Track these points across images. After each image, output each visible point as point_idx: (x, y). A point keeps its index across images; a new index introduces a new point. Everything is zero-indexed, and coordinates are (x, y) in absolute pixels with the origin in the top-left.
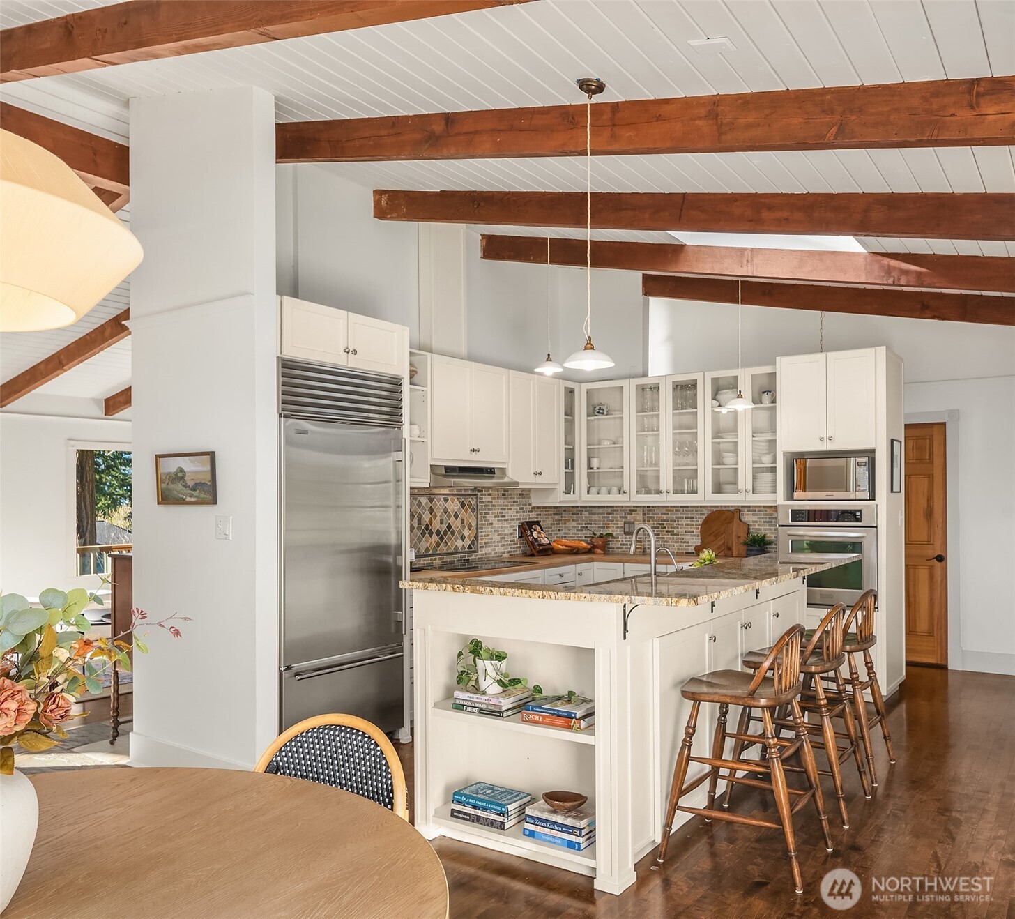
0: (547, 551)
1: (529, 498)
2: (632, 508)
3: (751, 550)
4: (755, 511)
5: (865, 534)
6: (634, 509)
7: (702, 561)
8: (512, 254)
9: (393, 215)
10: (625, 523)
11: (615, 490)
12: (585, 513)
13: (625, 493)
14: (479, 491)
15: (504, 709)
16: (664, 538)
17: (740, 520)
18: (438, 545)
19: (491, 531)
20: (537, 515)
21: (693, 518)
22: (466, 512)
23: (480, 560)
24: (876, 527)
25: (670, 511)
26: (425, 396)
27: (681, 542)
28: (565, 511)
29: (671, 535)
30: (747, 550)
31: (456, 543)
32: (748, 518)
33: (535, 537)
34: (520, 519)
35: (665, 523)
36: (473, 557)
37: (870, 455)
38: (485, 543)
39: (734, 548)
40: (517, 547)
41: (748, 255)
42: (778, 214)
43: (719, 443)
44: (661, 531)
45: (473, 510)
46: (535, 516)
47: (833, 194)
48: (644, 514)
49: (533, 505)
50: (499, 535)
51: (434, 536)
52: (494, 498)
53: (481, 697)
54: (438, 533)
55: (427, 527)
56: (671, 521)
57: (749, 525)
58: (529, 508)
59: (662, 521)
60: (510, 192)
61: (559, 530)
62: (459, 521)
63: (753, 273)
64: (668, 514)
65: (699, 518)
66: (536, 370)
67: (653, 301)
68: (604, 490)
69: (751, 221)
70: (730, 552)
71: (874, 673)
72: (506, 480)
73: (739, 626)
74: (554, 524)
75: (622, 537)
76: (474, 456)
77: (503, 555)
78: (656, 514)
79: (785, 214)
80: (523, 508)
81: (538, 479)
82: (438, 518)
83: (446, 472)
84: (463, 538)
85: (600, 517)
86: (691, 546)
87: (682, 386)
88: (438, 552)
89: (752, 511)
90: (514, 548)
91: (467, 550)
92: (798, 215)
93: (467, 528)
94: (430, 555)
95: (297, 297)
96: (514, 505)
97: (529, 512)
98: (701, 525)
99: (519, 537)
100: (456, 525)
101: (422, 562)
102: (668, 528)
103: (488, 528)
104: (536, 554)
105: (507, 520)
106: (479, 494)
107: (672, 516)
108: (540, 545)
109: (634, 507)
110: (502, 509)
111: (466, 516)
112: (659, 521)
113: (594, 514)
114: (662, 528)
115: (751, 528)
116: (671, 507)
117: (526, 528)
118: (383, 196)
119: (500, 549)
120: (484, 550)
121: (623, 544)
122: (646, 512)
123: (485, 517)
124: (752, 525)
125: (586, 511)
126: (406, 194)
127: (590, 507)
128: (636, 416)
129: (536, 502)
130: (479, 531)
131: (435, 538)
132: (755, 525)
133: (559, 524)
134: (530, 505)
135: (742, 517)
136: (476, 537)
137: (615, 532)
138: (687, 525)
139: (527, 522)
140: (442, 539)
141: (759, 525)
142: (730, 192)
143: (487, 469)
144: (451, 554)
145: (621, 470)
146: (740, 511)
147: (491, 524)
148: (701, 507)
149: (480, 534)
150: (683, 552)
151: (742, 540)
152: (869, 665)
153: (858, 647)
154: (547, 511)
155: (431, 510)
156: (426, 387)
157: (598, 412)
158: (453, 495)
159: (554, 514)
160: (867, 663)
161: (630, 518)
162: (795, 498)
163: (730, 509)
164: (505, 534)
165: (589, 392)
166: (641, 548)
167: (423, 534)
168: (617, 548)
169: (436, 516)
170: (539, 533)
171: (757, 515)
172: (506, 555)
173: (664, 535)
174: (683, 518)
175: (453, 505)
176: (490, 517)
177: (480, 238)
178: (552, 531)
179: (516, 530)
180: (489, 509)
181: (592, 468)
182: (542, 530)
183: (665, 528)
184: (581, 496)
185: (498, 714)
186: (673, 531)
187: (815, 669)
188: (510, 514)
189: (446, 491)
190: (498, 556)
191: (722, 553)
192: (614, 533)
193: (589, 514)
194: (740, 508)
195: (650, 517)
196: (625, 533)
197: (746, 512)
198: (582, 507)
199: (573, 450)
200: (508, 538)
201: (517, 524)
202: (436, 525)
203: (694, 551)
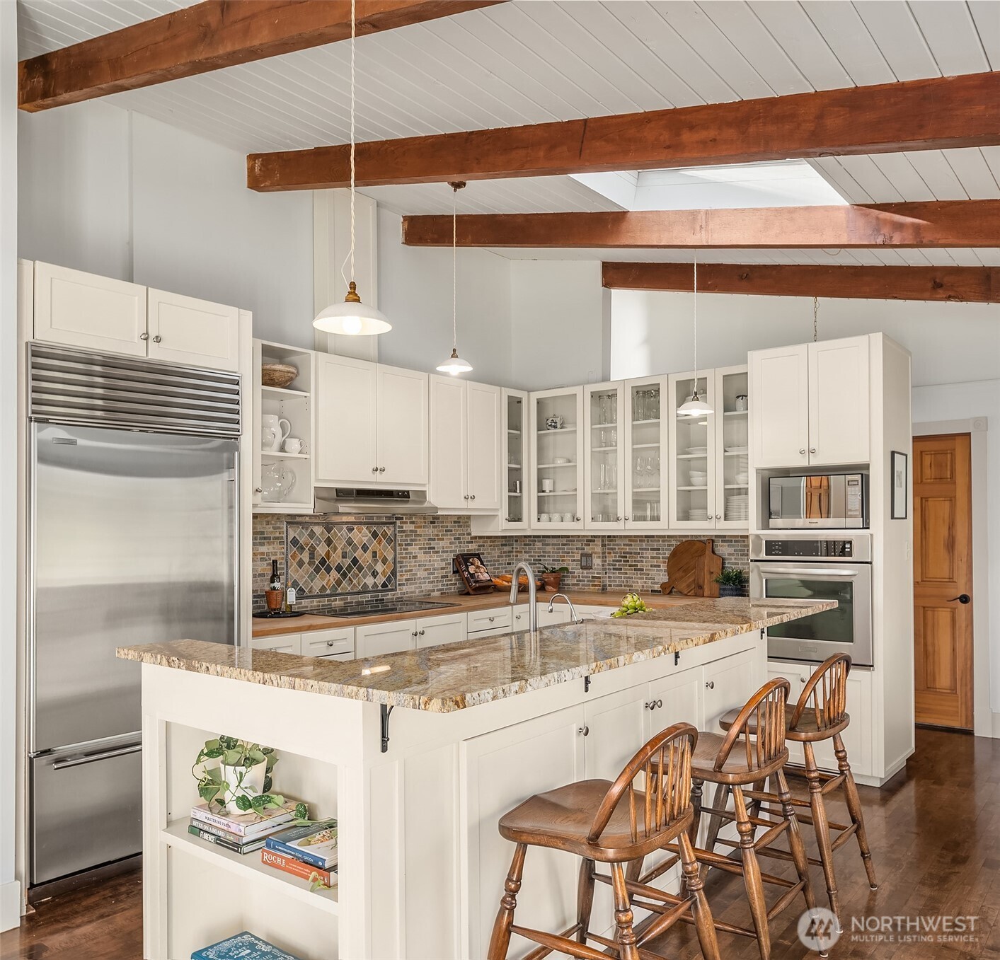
0: (485, 589)
1: (469, 526)
2: (590, 538)
3: (724, 589)
4: (731, 541)
5: (857, 572)
6: (593, 538)
7: (624, 609)
8: (436, 236)
9: (267, 183)
10: (582, 555)
11: (568, 516)
12: (539, 544)
13: (578, 520)
14: (397, 518)
15: (245, 840)
16: (626, 573)
17: (713, 552)
18: (339, 583)
19: (415, 566)
20: (479, 546)
21: (659, 550)
22: (380, 544)
23: (400, 600)
24: (871, 563)
25: (633, 541)
26: (308, 403)
27: (646, 578)
28: (517, 541)
29: (635, 570)
30: (720, 589)
31: (365, 581)
32: (723, 549)
33: (471, 572)
34: (456, 551)
35: (628, 555)
36: (389, 597)
37: (862, 471)
38: (406, 580)
39: (706, 587)
40: (451, 584)
41: (701, 219)
42: (703, 135)
43: (689, 460)
44: (623, 565)
45: (390, 541)
46: (477, 548)
47: (775, 98)
48: (603, 545)
49: (473, 534)
50: (425, 570)
51: (334, 572)
52: (420, 527)
53: (219, 820)
54: (339, 568)
55: (323, 562)
56: (635, 553)
57: (723, 559)
58: (468, 538)
59: (624, 553)
60: (387, 141)
61: (509, 564)
62: (369, 555)
63: (707, 242)
64: (631, 545)
65: (666, 550)
66: (439, 369)
67: (617, 294)
68: (556, 516)
69: (668, 147)
70: (700, 592)
71: (848, 765)
72: (426, 505)
73: (643, 706)
74: (502, 557)
75: (579, 572)
76: (379, 477)
77: (432, 594)
78: (618, 545)
79: (712, 133)
80: (459, 539)
81: (471, 504)
82: (339, 551)
83: (337, 496)
84: (375, 574)
85: (554, 549)
86: (657, 583)
87: (644, 392)
88: (339, 591)
89: (728, 541)
90: (447, 585)
91: (380, 588)
92: (730, 133)
93: (380, 562)
94: (328, 595)
95: (131, 280)
96: (447, 535)
97: (468, 542)
98: (669, 558)
99: (454, 572)
100: (365, 558)
101: (315, 604)
102: (632, 561)
103: (410, 562)
104: (471, 592)
105: (437, 552)
106: (398, 522)
107: (636, 547)
108: (476, 582)
109: (592, 536)
110: (429, 539)
111: (379, 548)
112: (621, 553)
113: (548, 545)
114: (624, 561)
115: (727, 562)
116: (635, 536)
117: (462, 561)
118: (257, 162)
119: (427, 587)
120: (405, 589)
121: (580, 581)
122: (607, 543)
123: (407, 549)
124: (728, 559)
125: (539, 542)
126: (279, 155)
127: (544, 536)
128: (592, 429)
129: (476, 530)
130: (398, 565)
131: (334, 574)
132: (731, 559)
133: (509, 556)
134: (469, 534)
135: (716, 549)
136: (394, 573)
137: (572, 566)
138: (652, 558)
139: (462, 555)
140: (344, 575)
141: (735, 559)
142: (642, 111)
143: (399, 491)
144: (358, 593)
145: (574, 493)
146: (713, 541)
147: (415, 557)
148: (668, 536)
149: (398, 569)
150: (648, 591)
151: (714, 576)
152: (840, 755)
153: (818, 734)
154: (493, 542)
155: (329, 542)
156: (309, 392)
157: (550, 425)
158: (361, 523)
159: (502, 545)
160: (837, 752)
161: (587, 550)
162: (771, 526)
163: (702, 539)
164: (434, 569)
165: (540, 402)
166: (600, 585)
167: (317, 570)
168: (574, 585)
169: (335, 549)
170: (478, 567)
171: (733, 546)
172: (437, 594)
173: (626, 569)
174: (647, 549)
175: (361, 535)
176: (414, 549)
177: (402, 220)
178: (499, 564)
179: (449, 564)
180: (412, 540)
181: (543, 492)
182: (482, 563)
183: (628, 561)
184: (531, 524)
185: (235, 847)
186: (637, 566)
187: (733, 778)
188: (439, 545)
189: (352, 519)
190: (424, 595)
191: (692, 592)
192: (570, 568)
193: (543, 545)
194: (714, 538)
195: (612, 549)
196: (582, 568)
197: (721, 543)
198: (535, 536)
199: (519, 470)
200: (439, 574)
201: (451, 557)
202: (336, 559)
203: (660, 589)
